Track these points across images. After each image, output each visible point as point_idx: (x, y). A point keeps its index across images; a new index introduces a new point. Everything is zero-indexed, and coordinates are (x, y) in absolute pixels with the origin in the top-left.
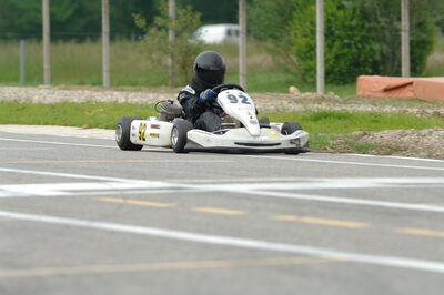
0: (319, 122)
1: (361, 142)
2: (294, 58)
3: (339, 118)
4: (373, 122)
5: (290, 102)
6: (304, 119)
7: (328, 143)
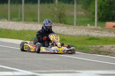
0: (90, 41)
1: (100, 50)
2: (91, 14)
3: (96, 40)
4: (106, 41)
5: (86, 31)
6: (86, 39)
7: (90, 50)
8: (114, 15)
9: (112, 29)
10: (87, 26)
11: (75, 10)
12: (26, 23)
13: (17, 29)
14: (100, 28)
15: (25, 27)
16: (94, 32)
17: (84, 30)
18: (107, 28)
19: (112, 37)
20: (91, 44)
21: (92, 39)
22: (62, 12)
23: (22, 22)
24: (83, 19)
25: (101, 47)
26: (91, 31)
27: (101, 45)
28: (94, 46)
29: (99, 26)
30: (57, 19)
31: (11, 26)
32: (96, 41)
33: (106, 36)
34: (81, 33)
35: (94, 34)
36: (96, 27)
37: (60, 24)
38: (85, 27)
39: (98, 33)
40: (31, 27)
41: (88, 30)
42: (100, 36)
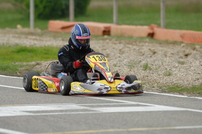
0: (20, 54)
1: (34, 69)
2: (24, 7)
3: (29, 52)
4: (46, 54)
5: (13, 37)
6: (13, 52)
7: (18, 70)
8: (64, 7)
9: (60, 33)
10: (16, 27)
14: (39, 31)
16: (27, 38)
17: (11, 35)
19: (57, 47)
20: (20, 61)
21: (22, 50)
24: (10, 17)
25: (36, 65)
26: (23, 36)
27: (38, 62)
28: (25, 64)
29: (37, 28)
32: (29, 54)
33: (47, 45)
34: (5, 42)
35: (28, 42)
36: (32, 29)
38: (13, 30)
39: (34, 39)
41: (17, 36)
42: (38, 46)
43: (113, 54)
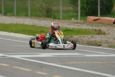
9: (92, 22)
10: (71, 20)
11: (61, 6)
12: (17, 18)
13: (6, 23)
14: (83, 21)
15: (14, 21)
16: (74, 25)
18: (87, 22)
22: (50, 7)
23: (14, 17)
29: (82, 20)
30: (45, 14)
31: (2, 20)
36: (79, 21)
37: (48, 18)
38: (70, 21)
40: (20, 21)
42: (76, 28)
43: (111, 33)
